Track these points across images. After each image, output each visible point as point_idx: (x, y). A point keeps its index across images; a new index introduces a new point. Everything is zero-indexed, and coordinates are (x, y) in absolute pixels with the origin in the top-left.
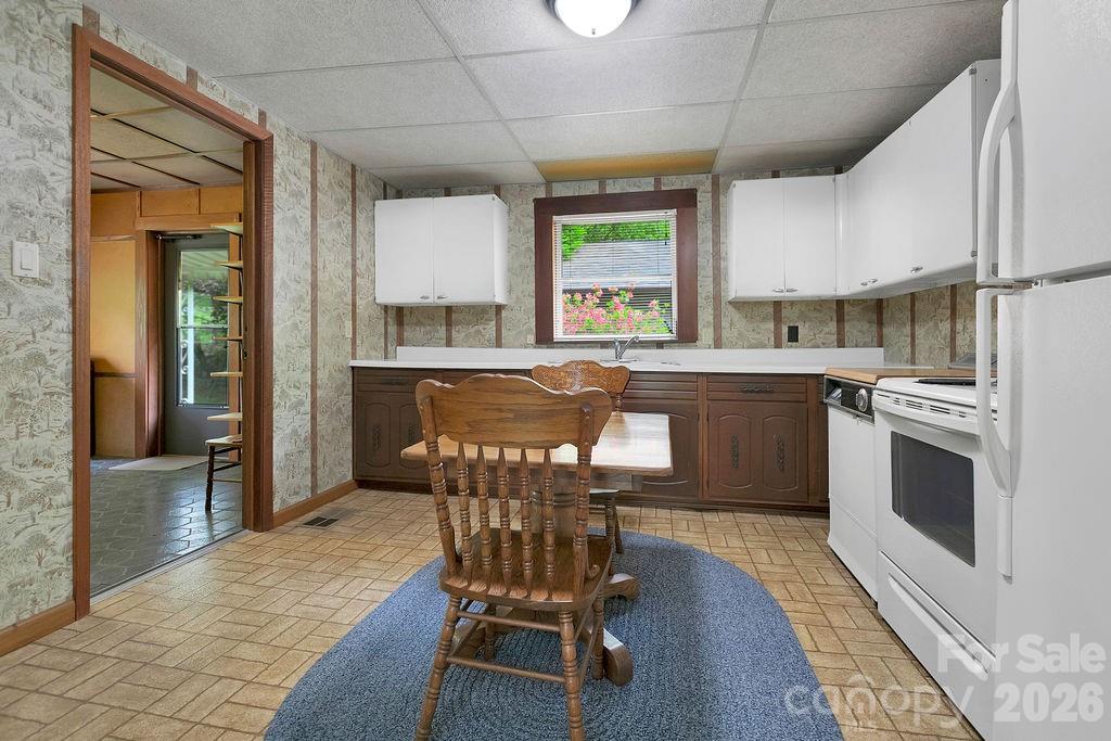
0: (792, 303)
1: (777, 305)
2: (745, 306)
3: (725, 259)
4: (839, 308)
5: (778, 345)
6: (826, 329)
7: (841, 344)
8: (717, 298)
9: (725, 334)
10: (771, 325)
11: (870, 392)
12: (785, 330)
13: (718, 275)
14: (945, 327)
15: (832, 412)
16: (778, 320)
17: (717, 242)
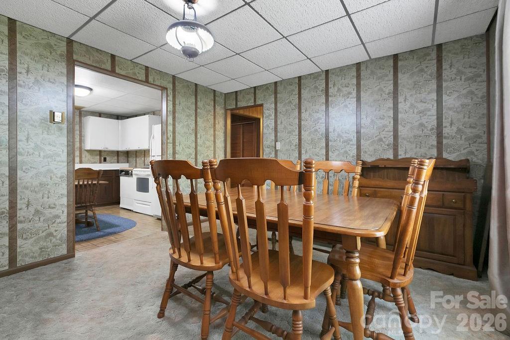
0: (105, 151)
1: (100, 151)
2: (91, 152)
3: (84, 137)
4: (118, 153)
5: (100, 163)
6: (114, 158)
7: (118, 162)
8: (80, 149)
9: (83, 159)
10: (98, 157)
11: (132, 171)
12: (103, 158)
13: (81, 141)
14: (143, 159)
15: (121, 177)
16: (100, 156)
17: (80, 131)
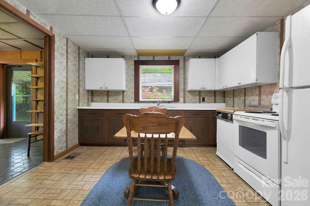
0: (203, 91)
1: (200, 92)
2: (192, 92)
3: (187, 79)
4: (214, 93)
5: (200, 102)
6: (212, 98)
7: (215, 102)
8: (184, 89)
9: (186, 99)
10: (198, 97)
11: (232, 115)
12: (201, 98)
13: (185, 84)
14: (243, 98)
15: (218, 120)
16: (200, 96)
17: (185, 75)
